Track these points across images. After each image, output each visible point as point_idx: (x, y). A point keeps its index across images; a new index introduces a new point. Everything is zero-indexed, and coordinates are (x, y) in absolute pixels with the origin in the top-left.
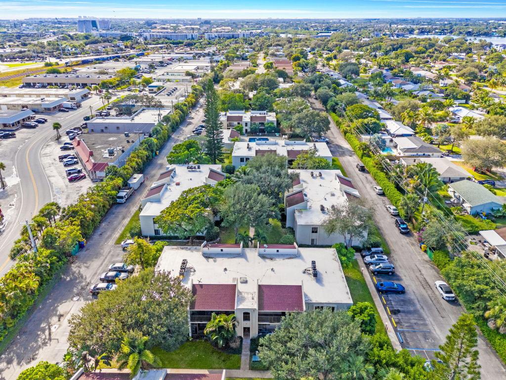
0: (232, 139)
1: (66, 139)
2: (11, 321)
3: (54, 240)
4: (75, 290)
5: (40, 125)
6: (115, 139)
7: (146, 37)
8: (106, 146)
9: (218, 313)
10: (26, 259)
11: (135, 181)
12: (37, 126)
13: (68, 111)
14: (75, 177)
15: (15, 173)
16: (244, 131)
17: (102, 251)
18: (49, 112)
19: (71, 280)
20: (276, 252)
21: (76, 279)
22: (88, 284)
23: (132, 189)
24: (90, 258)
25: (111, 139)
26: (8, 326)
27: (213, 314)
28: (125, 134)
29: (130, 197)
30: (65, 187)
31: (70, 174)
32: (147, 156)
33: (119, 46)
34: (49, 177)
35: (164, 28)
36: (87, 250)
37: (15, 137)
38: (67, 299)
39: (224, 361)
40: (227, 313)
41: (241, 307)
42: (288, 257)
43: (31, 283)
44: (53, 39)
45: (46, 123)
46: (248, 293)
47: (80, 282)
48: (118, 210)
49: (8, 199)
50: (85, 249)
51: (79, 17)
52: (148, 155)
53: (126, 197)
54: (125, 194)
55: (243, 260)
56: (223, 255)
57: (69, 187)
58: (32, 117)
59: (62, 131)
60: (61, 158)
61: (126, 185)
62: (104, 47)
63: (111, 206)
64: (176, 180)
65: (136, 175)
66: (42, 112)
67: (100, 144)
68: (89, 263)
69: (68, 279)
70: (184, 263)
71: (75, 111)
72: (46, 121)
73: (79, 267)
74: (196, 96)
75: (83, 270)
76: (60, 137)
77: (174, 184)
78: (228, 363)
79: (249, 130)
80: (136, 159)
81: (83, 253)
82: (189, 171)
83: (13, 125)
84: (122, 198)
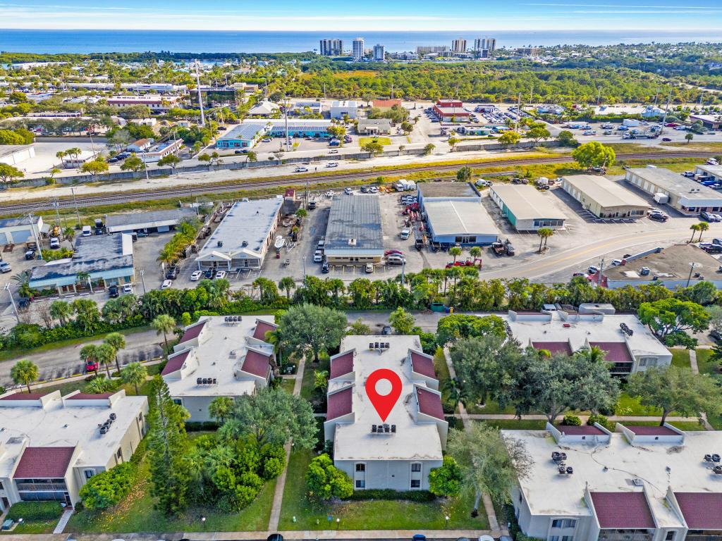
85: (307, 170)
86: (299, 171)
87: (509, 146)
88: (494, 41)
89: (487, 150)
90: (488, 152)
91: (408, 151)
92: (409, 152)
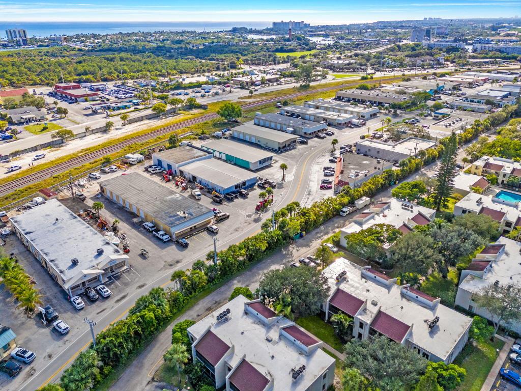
0: (474, 187)
1: (337, 153)
2: (248, 262)
3: (284, 227)
4: (284, 261)
5: (328, 137)
6: (368, 162)
7: (477, 49)
8: (357, 167)
9: (343, 312)
10: (266, 232)
11: (361, 202)
12: (325, 137)
13: (353, 128)
14: (325, 186)
15: (294, 172)
16: (500, 181)
17: (311, 244)
18: (340, 126)
19: (285, 254)
20: (415, 297)
21: (288, 254)
22: (292, 261)
23: (355, 208)
24: (302, 246)
25: (364, 162)
26: (246, 264)
27: (340, 312)
28: (378, 161)
29: (351, 214)
30: (315, 191)
31: (323, 183)
32: (381, 184)
33: (438, 60)
34: (310, 181)
35: (509, 35)
36: (304, 239)
37: (307, 144)
38: (278, 264)
39: (336, 344)
40: (349, 316)
41: (359, 317)
42: (423, 305)
43: (263, 246)
44: (384, 49)
45: (333, 136)
46: (371, 312)
47: (289, 258)
48: (337, 220)
49: (281, 190)
50: (303, 238)
51: (425, 18)
52: (383, 183)
53: (348, 213)
54: (347, 210)
55: (387, 291)
56: (374, 280)
57: (318, 192)
58: (325, 129)
59: (338, 146)
60: (326, 168)
61: (352, 203)
62: (423, 61)
63: (334, 216)
64: (386, 212)
65: (364, 198)
66: (335, 126)
67: (354, 165)
68: (300, 248)
69: (284, 253)
70: (344, 273)
71: (359, 129)
72: (333, 134)
73: (293, 248)
74: (475, 131)
75: (294, 251)
76: (335, 150)
77: (381, 215)
78: (338, 346)
79: (505, 182)
80: (370, 185)
81: (300, 241)
82: (403, 208)
83: (310, 134)
84: (344, 212)
85: (20, 168)
86: (12, 171)
87: (161, 114)
88: (24, 31)
89: (149, 119)
90: (150, 121)
91: (92, 131)
92: (94, 132)
